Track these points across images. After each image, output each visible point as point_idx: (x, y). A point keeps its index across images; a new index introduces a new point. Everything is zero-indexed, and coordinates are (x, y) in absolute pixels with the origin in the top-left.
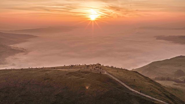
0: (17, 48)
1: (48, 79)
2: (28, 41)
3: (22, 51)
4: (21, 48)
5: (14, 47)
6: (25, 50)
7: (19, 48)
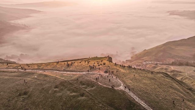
0: (18, 24)
1: (25, 93)
2: (30, 16)
3: (23, 28)
4: (22, 25)
5: (15, 24)
6: (27, 26)
7: (20, 24)
